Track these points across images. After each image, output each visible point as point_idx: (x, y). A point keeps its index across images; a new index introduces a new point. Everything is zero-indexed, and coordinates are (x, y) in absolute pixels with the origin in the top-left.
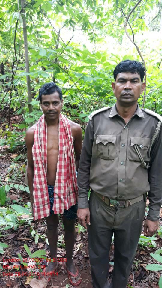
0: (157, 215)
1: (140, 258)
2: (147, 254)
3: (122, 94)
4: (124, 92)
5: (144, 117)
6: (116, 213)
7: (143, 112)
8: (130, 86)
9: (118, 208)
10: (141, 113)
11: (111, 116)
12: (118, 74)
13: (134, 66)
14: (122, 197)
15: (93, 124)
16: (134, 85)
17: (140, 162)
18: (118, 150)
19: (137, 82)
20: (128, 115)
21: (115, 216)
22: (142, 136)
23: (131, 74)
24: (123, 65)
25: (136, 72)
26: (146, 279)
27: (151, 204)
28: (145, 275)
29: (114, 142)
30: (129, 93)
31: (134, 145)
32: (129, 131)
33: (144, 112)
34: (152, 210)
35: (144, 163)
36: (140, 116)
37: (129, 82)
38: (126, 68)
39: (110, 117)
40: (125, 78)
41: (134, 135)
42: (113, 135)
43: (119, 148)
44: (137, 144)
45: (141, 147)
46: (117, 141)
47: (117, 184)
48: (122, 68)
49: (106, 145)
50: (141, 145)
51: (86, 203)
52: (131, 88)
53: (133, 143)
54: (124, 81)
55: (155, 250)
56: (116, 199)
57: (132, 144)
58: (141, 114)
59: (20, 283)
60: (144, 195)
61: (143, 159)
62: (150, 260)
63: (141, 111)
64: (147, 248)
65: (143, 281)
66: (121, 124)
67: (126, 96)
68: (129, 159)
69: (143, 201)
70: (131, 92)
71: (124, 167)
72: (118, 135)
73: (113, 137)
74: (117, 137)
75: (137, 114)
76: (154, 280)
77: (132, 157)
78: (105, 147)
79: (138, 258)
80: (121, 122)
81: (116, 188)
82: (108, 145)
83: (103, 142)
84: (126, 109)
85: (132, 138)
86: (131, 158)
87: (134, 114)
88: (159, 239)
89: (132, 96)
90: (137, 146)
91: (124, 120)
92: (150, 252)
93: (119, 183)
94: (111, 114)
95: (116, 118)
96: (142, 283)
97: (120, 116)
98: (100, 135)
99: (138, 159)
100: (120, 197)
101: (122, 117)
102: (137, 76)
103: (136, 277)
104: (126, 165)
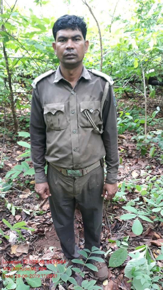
0: (115, 177)
1: (114, 212)
2: (119, 208)
3: (65, 54)
4: (66, 52)
5: (91, 79)
6: (75, 182)
7: (89, 73)
8: (71, 45)
9: (76, 177)
10: (87, 74)
11: (57, 81)
12: (58, 32)
13: (74, 21)
14: (78, 166)
15: (38, 92)
16: (77, 44)
17: (92, 127)
18: (68, 119)
19: (79, 40)
20: (74, 78)
21: (74, 185)
22: (91, 100)
23: (71, 30)
24: (61, 21)
25: (76, 28)
26: (121, 229)
27: (109, 168)
28: (120, 226)
29: (63, 110)
30: (72, 53)
31: (84, 110)
32: (77, 96)
33: (91, 73)
34: (110, 173)
35: (96, 129)
36: (86, 78)
37: (70, 41)
38: (65, 24)
39: (55, 83)
40: (65, 36)
41: (83, 100)
42: (61, 102)
43: (69, 116)
44: (87, 108)
45: (91, 111)
46: (66, 109)
47: (72, 153)
48: (60, 24)
49: (55, 114)
50: (91, 109)
51: (43, 177)
52: (73, 47)
53: (82, 108)
54: (64, 39)
55: (126, 203)
56: (73, 169)
57: (82, 110)
58: (87, 76)
59: (5, 254)
60: (100, 160)
61: (94, 124)
62: (123, 213)
63: (88, 73)
64: (118, 202)
65: (118, 231)
66: (68, 90)
67: (69, 57)
68: (81, 126)
69: (101, 166)
70: (74, 52)
71: (77, 135)
72: (66, 101)
73: (61, 104)
74: (65, 104)
75: (83, 76)
76: (128, 228)
77: (83, 123)
78: (54, 117)
79: (112, 212)
80: (67, 87)
81: (71, 158)
82: (57, 114)
83: (51, 112)
84: (72, 72)
85: (81, 103)
86: (82, 125)
87: (80, 77)
88: (128, 193)
89: (75, 56)
90: (87, 111)
91: (70, 84)
92: (122, 205)
93: (74, 152)
94: (56, 79)
95: (62, 83)
96: (118, 232)
97: (65, 80)
98: (47, 104)
99: (90, 125)
100: (76, 167)
101: (67, 81)
102: (78, 32)
103: (112, 229)
104: (79, 133)
